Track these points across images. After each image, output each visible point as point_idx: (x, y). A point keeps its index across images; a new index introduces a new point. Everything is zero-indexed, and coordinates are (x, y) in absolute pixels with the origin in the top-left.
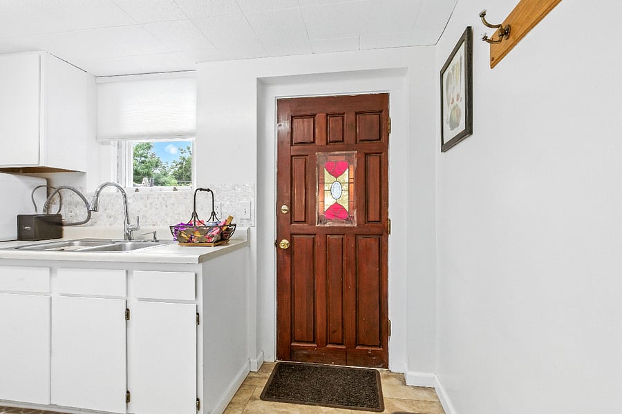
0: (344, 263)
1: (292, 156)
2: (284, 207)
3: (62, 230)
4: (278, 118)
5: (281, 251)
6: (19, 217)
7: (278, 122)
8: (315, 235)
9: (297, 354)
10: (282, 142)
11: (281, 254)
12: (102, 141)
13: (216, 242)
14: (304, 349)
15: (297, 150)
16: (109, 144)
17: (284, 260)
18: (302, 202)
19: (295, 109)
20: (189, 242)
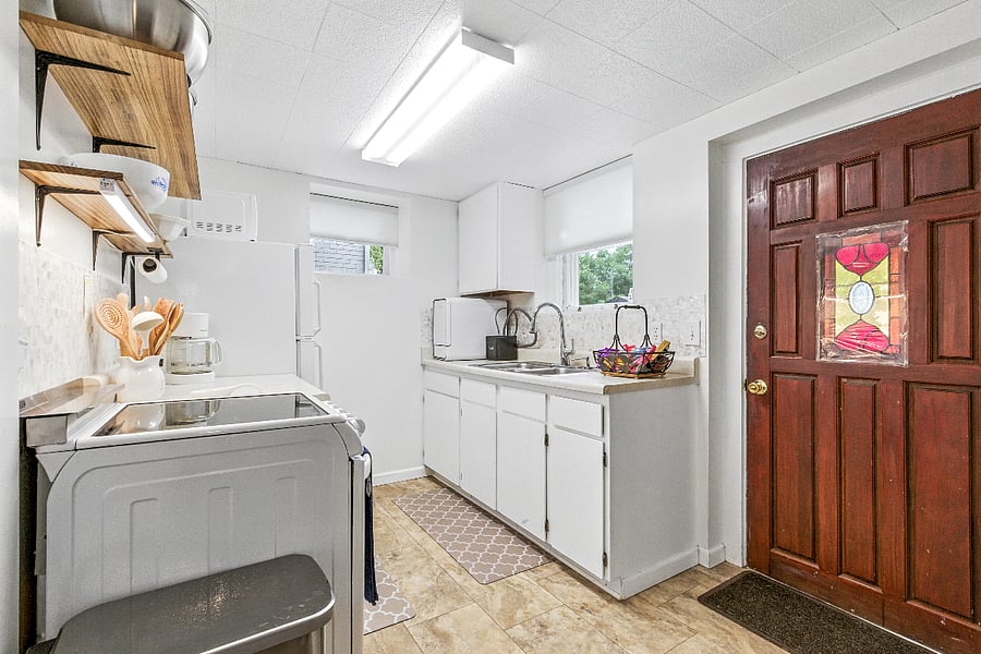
0: (879, 433)
1: (772, 247)
2: (760, 329)
3: (516, 352)
4: (749, 190)
5: (752, 398)
6: (487, 337)
7: (748, 197)
8: (816, 376)
9: (781, 570)
10: (756, 226)
11: (753, 403)
12: (548, 256)
13: (640, 373)
14: (794, 564)
15: (780, 236)
16: (555, 259)
17: (759, 413)
18: (791, 320)
19: (778, 169)
20: (611, 371)
